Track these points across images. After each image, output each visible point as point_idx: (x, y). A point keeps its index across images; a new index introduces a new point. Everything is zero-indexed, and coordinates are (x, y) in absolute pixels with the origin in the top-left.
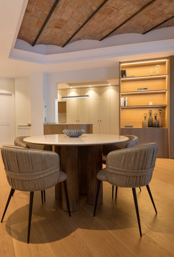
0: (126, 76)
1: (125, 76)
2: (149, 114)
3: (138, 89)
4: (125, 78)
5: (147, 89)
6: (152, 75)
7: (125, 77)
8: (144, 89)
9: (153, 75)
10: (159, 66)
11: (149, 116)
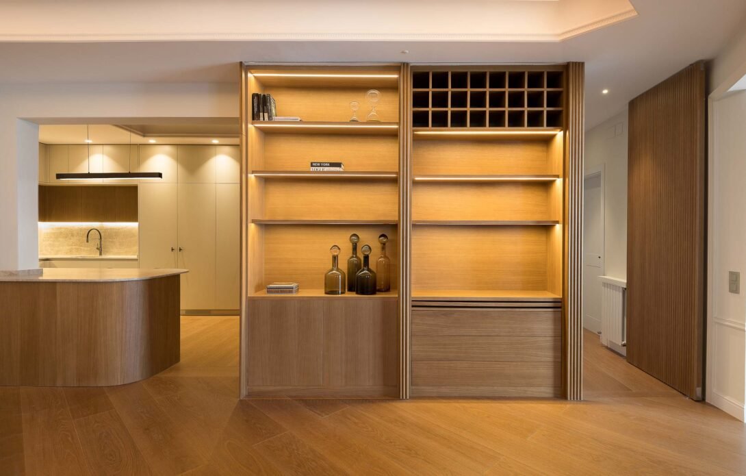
0: (270, 117)
1: (266, 115)
2: (350, 246)
3: (312, 166)
4: (266, 123)
5: (338, 165)
6: (354, 122)
7: (266, 118)
8: (332, 165)
9: (359, 121)
10: (376, 92)
11: (351, 251)
